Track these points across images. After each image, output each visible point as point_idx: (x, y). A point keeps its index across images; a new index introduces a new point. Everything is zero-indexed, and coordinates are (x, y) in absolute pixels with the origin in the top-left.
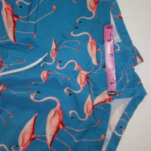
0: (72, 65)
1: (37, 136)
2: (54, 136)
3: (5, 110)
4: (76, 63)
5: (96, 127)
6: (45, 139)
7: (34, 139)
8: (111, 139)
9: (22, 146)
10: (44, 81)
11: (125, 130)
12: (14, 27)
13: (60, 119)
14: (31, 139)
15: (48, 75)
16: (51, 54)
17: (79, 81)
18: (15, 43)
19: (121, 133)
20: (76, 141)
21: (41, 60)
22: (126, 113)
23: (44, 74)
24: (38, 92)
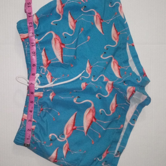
0: (102, 78)
1: (77, 127)
2: (89, 127)
3: (54, 110)
4: (104, 77)
5: (118, 120)
6: (83, 129)
7: (75, 129)
8: (127, 128)
9: (66, 134)
10: (83, 89)
11: (136, 121)
12: (62, 52)
13: (93, 115)
14: (73, 129)
15: (86, 85)
16: (87, 71)
17: (107, 89)
18: (62, 63)
19: (134, 123)
21: (80, 75)
22: (137, 110)
23: (83, 85)
24: (78, 97)
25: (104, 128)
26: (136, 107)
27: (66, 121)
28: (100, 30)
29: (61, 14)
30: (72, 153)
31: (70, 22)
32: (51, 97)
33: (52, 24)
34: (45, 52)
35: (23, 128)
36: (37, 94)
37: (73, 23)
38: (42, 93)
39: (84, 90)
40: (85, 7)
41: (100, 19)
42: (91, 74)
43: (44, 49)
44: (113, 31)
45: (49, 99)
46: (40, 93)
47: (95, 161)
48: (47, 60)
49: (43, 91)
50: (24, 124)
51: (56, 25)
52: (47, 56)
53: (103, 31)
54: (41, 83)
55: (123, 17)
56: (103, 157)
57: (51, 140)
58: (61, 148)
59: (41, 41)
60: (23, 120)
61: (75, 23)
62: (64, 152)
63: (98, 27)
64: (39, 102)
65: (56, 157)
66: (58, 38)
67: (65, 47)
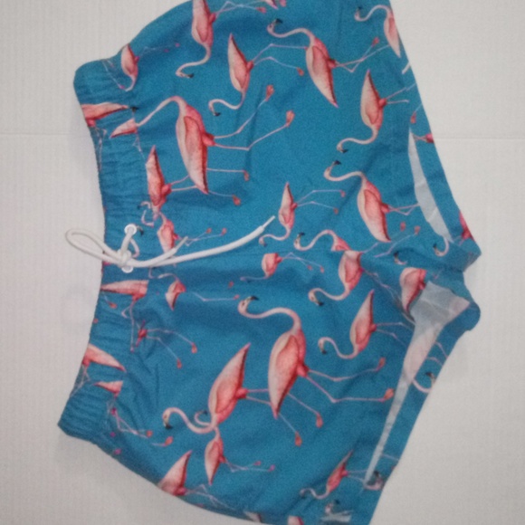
0: (327, 239)
1: (250, 391)
2: (286, 391)
3: (180, 336)
4: (335, 237)
5: (376, 373)
6: (266, 396)
7: (243, 396)
8: (406, 400)
9: (216, 412)
10: (267, 274)
11: (436, 378)
12: (204, 159)
13: (298, 356)
14: (237, 398)
15: (277, 262)
16: (281, 218)
17: (342, 275)
18: (205, 193)
19: (428, 386)
20: (333, 401)
21: (260, 229)
22: (440, 345)
23: (268, 261)
24: (254, 298)
25: (335, 397)
26: (438, 334)
27: (217, 372)
28: (326, 92)
29: (206, 45)
30: (233, 471)
31: (235, 69)
32: (169, 296)
33: (178, 73)
34: (156, 158)
35: (84, 386)
36: (129, 287)
38: (145, 282)
39: (272, 276)
40: (279, 21)
41: (324, 57)
42: (291, 227)
43: (153, 150)
44: (367, 95)
45: (165, 303)
46: (138, 282)
47: (304, 497)
48: (162, 184)
49: (147, 278)
50: (87, 375)
51: (192, 76)
52: (161, 170)
53: (334, 97)
54: (141, 253)
55: (398, 53)
56: (329, 488)
57: (169, 427)
58: (200, 453)
59: (144, 125)
60: (87, 362)
61: (248, 71)
62: (209, 467)
63: (321, 83)
64: (134, 311)
65: (183, 478)
66: (195, 117)
67: (214, 143)
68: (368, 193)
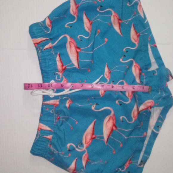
0: (122, 83)
2: (109, 135)
3: (71, 118)
4: (125, 82)
5: (140, 128)
6: (103, 138)
7: (94, 138)
8: (151, 136)
9: (85, 144)
10: (101, 96)
12: (78, 56)
13: (113, 123)
14: (92, 138)
15: (105, 92)
16: (105, 76)
18: (78, 68)
19: (158, 130)
20: (126, 138)
21: (98, 80)
22: (161, 116)
24: (97, 104)
25: (126, 136)
27: (85, 130)
28: (118, 31)
29: (75, 16)
30: (92, 164)
31: (86, 24)
32: (67, 105)
33: (66, 26)
34: (60, 57)
35: (39, 138)
36: (53, 102)
37: (88, 25)
38: (58, 100)
39: (103, 96)
40: (101, 6)
41: (118, 19)
42: (109, 79)
43: (58, 54)
44: (132, 32)
45: (66, 107)
46: (56, 100)
47: (117, 171)
48: (63, 66)
49: (59, 99)
50: (40, 134)
51: (71, 27)
52: (62, 61)
53: (121, 32)
54: (56, 90)
55: (143, 17)
56: (125, 168)
57: (69, 150)
58: (80, 158)
59: (55, 45)
60: (39, 129)
61: (91, 24)
62: (84, 163)
63: (116, 28)
64: (55, 110)
65: (75, 168)
66: (73, 42)
67: (81, 51)
68: (136, 67)
